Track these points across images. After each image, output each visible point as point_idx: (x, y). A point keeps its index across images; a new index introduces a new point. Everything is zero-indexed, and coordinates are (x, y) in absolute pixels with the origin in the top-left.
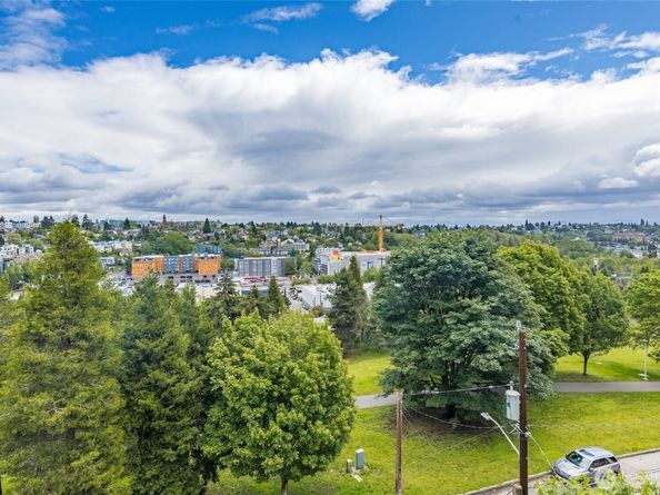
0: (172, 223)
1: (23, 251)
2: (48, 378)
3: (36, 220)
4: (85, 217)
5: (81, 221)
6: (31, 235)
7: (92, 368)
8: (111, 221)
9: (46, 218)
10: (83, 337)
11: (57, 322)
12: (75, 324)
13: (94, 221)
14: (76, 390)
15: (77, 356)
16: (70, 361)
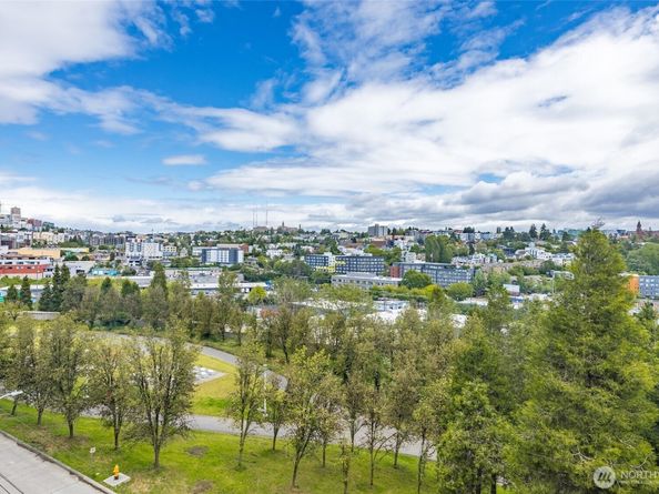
0: (650, 233)
1: (488, 260)
2: (573, 416)
3: (498, 231)
4: (544, 227)
5: (539, 231)
6: (495, 246)
7: (622, 419)
8: (570, 230)
9: (507, 229)
10: (614, 376)
11: (584, 349)
12: (605, 357)
13: (551, 231)
14: (605, 442)
15: (606, 398)
16: (599, 401)
